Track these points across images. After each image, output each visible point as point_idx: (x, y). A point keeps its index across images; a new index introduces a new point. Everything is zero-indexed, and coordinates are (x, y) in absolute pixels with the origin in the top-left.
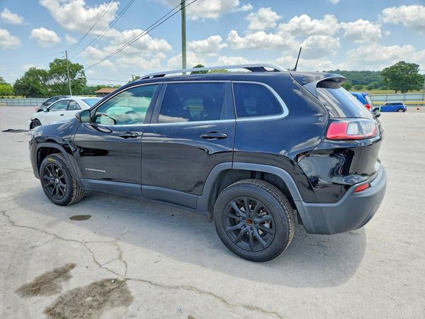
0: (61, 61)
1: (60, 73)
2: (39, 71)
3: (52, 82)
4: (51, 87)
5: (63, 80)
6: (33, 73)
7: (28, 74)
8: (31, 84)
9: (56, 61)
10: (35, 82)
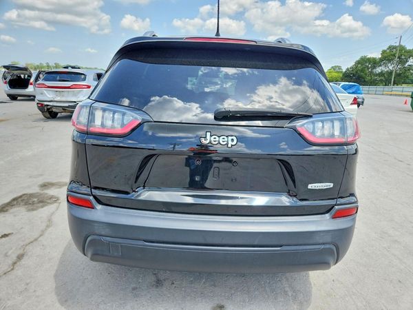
0: (395, 47)
1: (390, 61)
2: (369, 59)
3: (378, 70)
4: (376, 75)
5: (391, 68)
6: (363, 61)
7: (358, 63)
8: (359, 72)
9: (390, 47)
10: (362, 71)
